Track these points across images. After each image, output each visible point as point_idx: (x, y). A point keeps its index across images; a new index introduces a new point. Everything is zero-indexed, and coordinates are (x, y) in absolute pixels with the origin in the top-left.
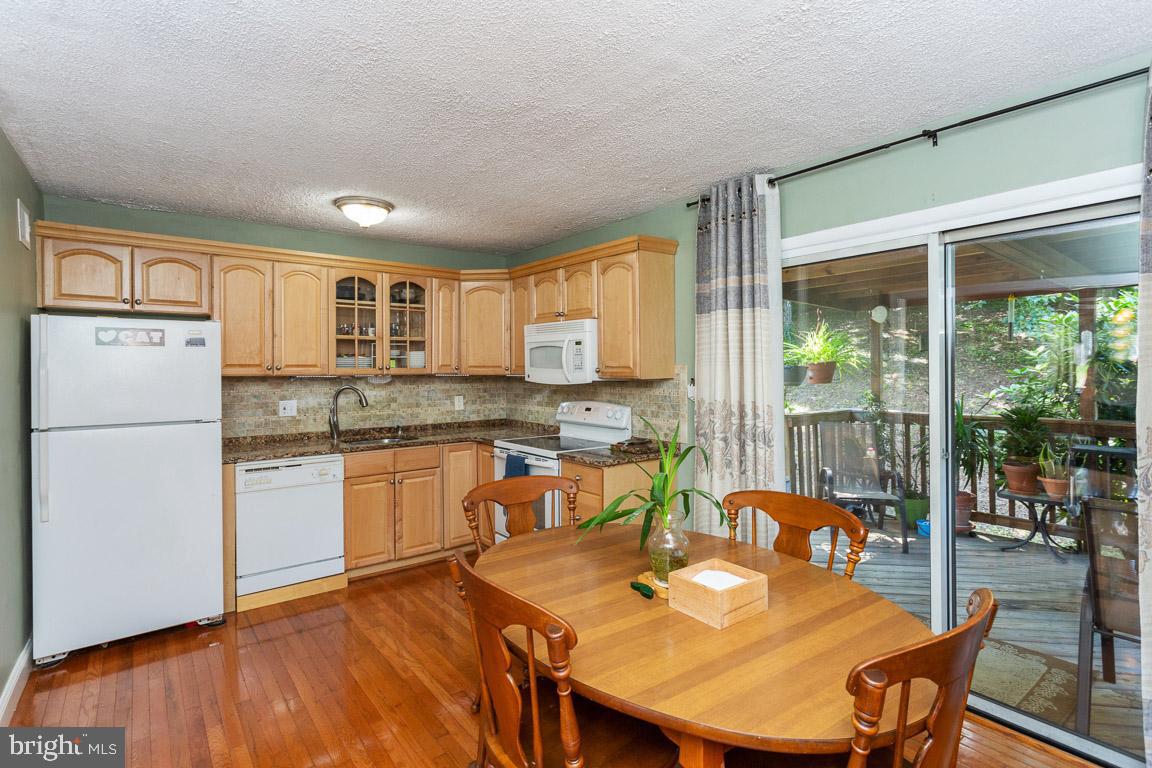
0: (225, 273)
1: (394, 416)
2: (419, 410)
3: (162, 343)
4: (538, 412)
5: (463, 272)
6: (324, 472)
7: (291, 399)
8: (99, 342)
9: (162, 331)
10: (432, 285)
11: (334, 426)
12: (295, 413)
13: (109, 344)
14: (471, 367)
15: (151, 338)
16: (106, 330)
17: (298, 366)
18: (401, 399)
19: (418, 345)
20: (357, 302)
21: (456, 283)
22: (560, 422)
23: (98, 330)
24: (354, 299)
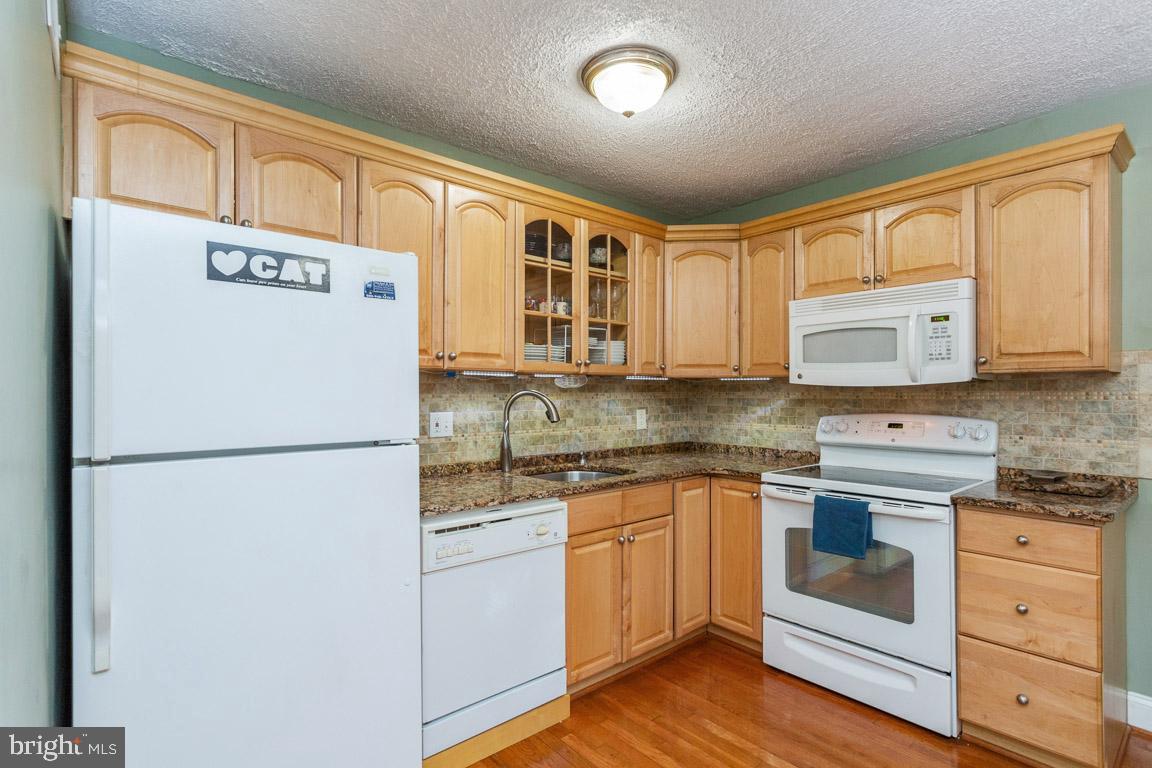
0: (380, 191)
1: (570, 437)
2: (597, 429)
3: (325, 288)
4: (760, 432)
5: (670, 228)
6: (542, 530)
7: (445, 410)
8: (214, 274)
9: (325, 262)
10: (636, 243)
11: (505, 451)
12: (450, 433)
13: (232, 278)
14: (680, 366)
15: (307, 275)
16: (228, 249)
17: (476, 355)
18: (577, 413)
19: (619, 331)
20: (550, 261)
21: (661, 243)
22: (818, 445)
23: (212, 247)
24: (545, 256)
